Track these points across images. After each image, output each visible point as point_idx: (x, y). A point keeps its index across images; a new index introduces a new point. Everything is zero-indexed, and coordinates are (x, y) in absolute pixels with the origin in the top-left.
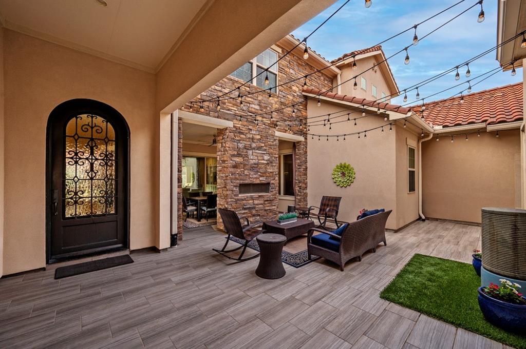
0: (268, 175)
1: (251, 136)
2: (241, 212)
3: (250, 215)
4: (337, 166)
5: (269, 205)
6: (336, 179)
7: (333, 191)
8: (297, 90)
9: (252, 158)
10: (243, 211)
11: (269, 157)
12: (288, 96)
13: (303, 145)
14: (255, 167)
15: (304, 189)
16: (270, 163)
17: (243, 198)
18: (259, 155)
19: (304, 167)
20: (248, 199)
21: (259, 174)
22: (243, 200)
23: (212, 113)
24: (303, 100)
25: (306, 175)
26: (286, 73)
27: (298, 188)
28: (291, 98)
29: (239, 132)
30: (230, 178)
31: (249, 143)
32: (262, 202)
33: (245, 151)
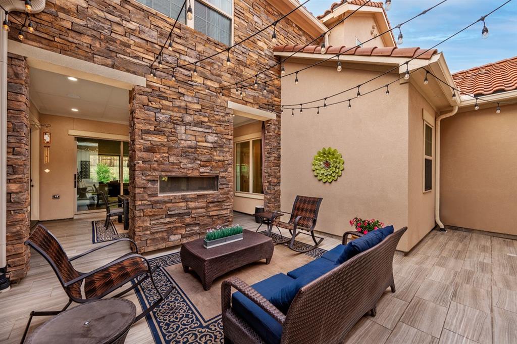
0: (214, 164)
1: (183, 104)
2: (162, 221)
3: (180, 225)
4: (319, 153)
5: (215, 208)
6: (318, 171)
7: (312, 189)
8: (265, 47)
9: (184, 137)
10: (167, 220)
11: (216, 139)
12: (251, 54)
13: (274, 125)
14: (190, 152)
15: (275, 186)
16: (217, 146)
17: (166, 199)
18: (198, 134)
19: (276, 156)
20: (178, 201)
21: (199, 162)
22: (165, 202)
23: (98, 58)
24: (274, 63)
25: (279, 166)
26: (246, 20)
27: (267, 184)
28: (255, 57)
29: (159, 96)
30: (140, 167)
31: (179, 115)
32: (204, 205)
33: (171, 126)
